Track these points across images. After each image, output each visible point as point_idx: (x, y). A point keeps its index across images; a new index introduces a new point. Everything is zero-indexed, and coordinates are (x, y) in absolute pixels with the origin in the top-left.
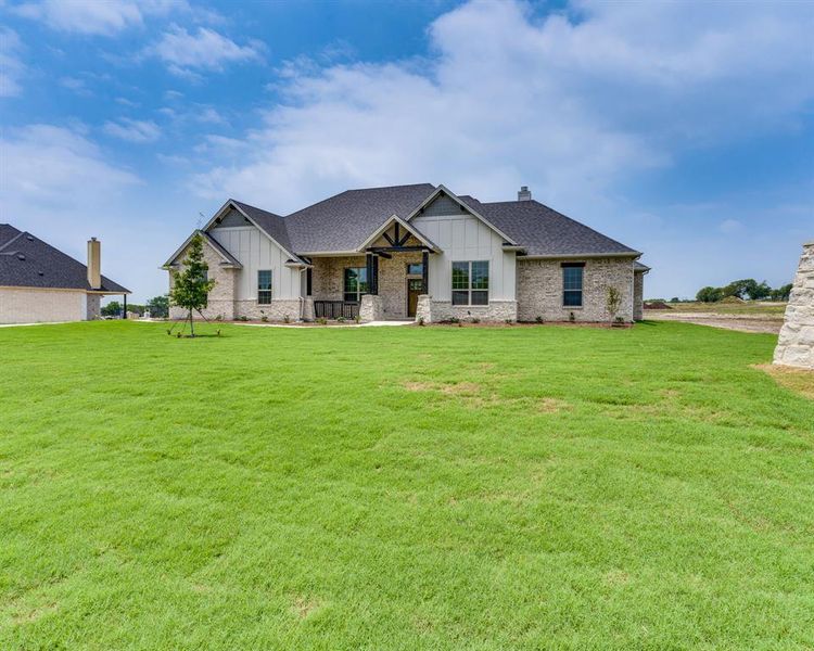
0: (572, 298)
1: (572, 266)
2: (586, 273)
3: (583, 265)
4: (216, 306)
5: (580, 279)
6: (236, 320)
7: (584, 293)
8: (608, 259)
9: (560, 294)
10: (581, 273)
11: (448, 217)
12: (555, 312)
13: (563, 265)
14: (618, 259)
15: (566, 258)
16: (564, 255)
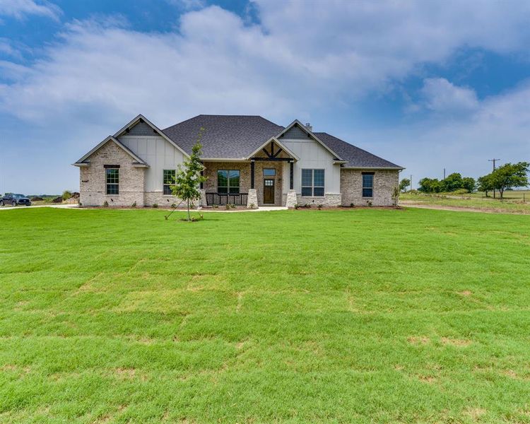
0: (367, 193)
1: (368, 175)
2: (375, 179)
3: (373, 173)
4: (127, 196)
5: (371, 182)
6: (145, 206)
7: (374, 190)
8: (386, 170)
9: (361, 190)
10: (372, 178)
11: (299, 140)
12: (358, 201)
13: (363, 173)
14: (391, 171)
15: (365, 170)
16: (364, 168)
